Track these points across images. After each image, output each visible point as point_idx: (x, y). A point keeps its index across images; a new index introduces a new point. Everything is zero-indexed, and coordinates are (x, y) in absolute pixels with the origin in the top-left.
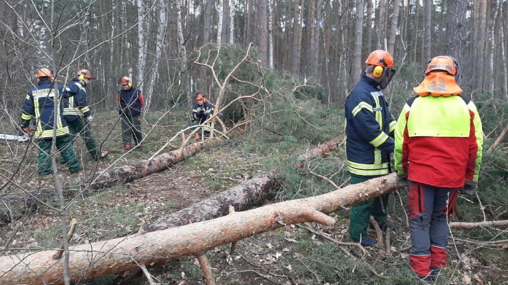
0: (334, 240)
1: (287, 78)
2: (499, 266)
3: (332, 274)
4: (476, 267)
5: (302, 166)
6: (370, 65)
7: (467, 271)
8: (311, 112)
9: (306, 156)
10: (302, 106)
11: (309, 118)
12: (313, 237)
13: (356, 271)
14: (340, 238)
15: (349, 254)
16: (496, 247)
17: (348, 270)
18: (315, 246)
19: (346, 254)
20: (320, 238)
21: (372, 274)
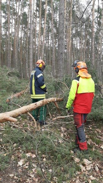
0: (19, 127)
1: (5, 68)
2: (72, 130)
3: (17, 140)
4: (65, 131)
5: (10, 101)
6: (38, 63)
7: (63, 132)
8: (14, 81)
9: (11, 97)
10: (10, 79)
11: (13, 83)
12: (12, 127)
13: (26, 137)
14: (22, 126)
15: (24, 132)
16: (71, 124)
17: (23, 138)
18: (12, 130)
19: (23, 132)
20: (14, 127)
21: (32, 138)
